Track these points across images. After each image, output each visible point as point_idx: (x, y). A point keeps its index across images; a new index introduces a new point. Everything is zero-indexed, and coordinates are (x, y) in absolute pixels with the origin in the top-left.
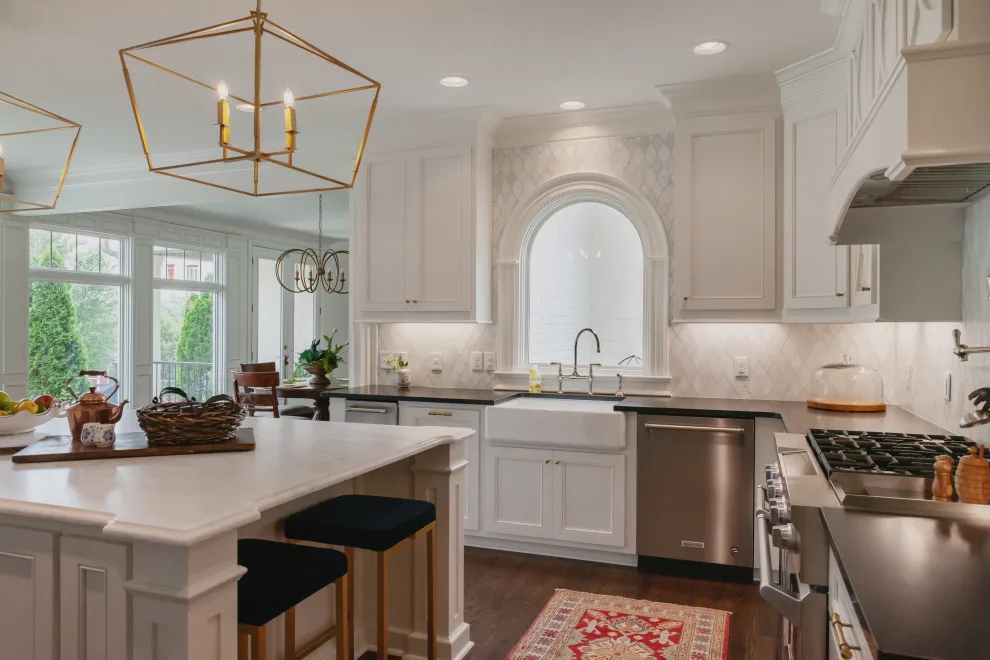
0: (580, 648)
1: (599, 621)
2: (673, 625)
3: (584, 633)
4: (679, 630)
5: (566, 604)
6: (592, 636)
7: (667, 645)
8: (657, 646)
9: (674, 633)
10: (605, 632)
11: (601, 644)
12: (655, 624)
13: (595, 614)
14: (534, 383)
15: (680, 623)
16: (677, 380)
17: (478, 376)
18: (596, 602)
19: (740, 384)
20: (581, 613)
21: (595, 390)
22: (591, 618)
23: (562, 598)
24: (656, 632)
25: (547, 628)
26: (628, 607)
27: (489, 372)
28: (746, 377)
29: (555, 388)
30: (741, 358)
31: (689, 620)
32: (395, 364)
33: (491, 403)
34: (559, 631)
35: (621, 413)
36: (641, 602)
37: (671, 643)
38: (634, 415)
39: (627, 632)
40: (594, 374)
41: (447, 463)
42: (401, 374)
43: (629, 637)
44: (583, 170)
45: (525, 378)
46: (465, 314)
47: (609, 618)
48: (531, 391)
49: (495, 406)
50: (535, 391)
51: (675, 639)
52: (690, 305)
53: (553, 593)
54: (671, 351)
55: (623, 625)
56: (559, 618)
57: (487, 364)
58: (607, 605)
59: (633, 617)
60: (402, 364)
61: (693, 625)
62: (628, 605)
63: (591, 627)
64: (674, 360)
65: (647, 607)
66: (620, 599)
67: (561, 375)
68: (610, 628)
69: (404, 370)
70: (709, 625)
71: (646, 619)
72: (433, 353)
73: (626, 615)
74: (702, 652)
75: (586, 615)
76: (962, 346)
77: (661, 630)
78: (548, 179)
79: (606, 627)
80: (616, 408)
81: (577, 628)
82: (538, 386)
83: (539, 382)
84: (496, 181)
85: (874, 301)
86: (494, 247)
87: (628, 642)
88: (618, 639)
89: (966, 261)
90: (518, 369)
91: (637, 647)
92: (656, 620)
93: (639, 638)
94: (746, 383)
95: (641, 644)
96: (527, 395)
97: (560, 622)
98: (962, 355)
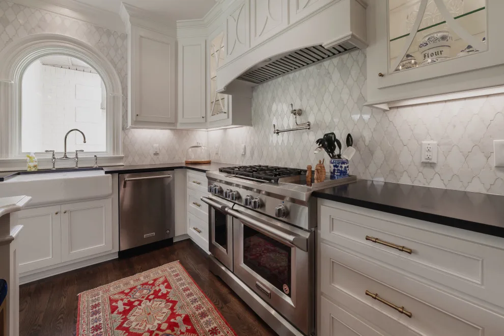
0: (125, 325)
1: (122, 300)
2: (161, 280)
3: (120, 313)
4: (166, 281)
5: (93, 301)
6: (126, 312)
7: (168, 293)
8: (164, 296)
9: (166, 284)
11: (134, 314)
12: (153, 284)
13: (117, 297)
14: (32, 164)
15: (164, 277)
18: (111, 289)
20: (108, 301)
21: (79, 166)
22: (116, 301)
23: (86, 298)
24: (157, 289)
25: (91, 326)
26: (132, 282)
28: (158, 154)
29: (50, 167)
30: (156, 145)
31: (166, 273)
34: (101, 322)
36: (137, 276)
37: (169, 290)
39: (143, 297)
43: (146, 299)
47: (127, 294)
48: (28, 170)
50: (33, 170)
51: (168, 287)
53: (77, 299)
55: (138, 294)
56: (95, 313)
58: (119, 287)
59: (139, 287)
61: (170, 274)
62: (132, 281)
63: (121, 307)
65: (142, 277)
66: (124, 280)
67: (54, 158)
70: (175, 271)
71: (146, 284)
73: (135, 288)
74: (185, 286)
75: (111, 301)
76: (278, 130)
77: (159, 285)
79: (129, 301)
80: (106, 173)
81: (112, 312)
82: (35, 166)
83: (36, 164)
85: (228, 117)
87: (148, 303)
88: (142, 304)
91: (155, 303)
92: (152, 282)
93: (152, 297)
94: (158, 156)
95: (156, 299)
96: (25, 173)
97: (98, 316)
98: (278, 133)
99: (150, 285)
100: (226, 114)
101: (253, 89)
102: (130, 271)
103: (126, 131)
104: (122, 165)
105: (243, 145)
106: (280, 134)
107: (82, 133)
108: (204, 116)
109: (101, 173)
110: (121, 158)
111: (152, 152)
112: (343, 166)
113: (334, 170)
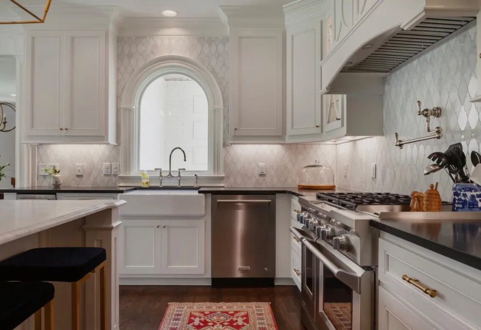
1: (200, 317)
2: (243, 314)
4: (247, 316)
5: (177, 311)
7: (243, 325)
9: (245, 318)
10: (205, 323)
12: (232, 315)
13: (197, 314)
14: (144, 181)
15: (246, 312)
16: (228, 177)
17: (107, 178)
18: (195, 307)
19: (261, 178)
20: (188, 315)
21: (182, 185)
22: (195, 317)
23: (174, 308)
24: (235, 319)
25: (170, 326)
26: (214, 308)
27: (115, 175)
28: (265, 175)
29: (158, 185)
30: (262, 164)
31: (250, 310)
32: (51, 171)
33: (122, 192)
34: (178, 327)
35: (202, 195)
36: (221, 304)
37: (245, 324)
38: (210, 195)
39: (218, 322)
40: (181, 175)
41: (110, 223)
42: (54, 177)
43: (220, 324)
44: (174, 54)
45: (139, 179)
46: (101, 138)
47: (205, 315)
48: (142, 186)
49: (124, 194)
50: (146, 186)
51: (247, 321)
52: (238, 133)
53: (167, 306)
54: (224, 161)
55: (215, 318)
56: (176, 319)
57: (114, 171)
58: (202, 308)
59: (219, 313)
60: (55, 172)
61: (254, 312)
62: (215, 306)
63: (197, 322)
64: (226, 166)
65: (225, 306)
66: (208, 304)
67: (161, 176)
68: (208, 320)
69: (57, 175)
70: (261, 310)
71: (227, 312)
72: (77, 164)
73: (215, 312)
74: (263, 326)
75: (191, 315)
76: (400, 141)
77: (237, 317)
78: (153, 57)
79: (205, 320)
80: (200, 192)
81: (189, 323)
82: (147, 183)
83: (148, 180)
84: (119, 57)
85: (343, 125)
86: (118, 97)
87: (221, 327)
88: (215, 326)
89: (386, 103)
90: (134, 173)
92: (232, 313)
93: (226, 324)
94: (264, 178)
95: (229, 327)
97: (177, 322)
98: (401, 145)
99: (231, 314)
100: (340, 121)
101: (384, 81)
102: (217, 299)
103: (228, 148)
104: (223, 186)
105: (374, 164)
106: (404, 146)
107: (183, 151)
108: (319, 124)
109: (195, 193)
110: (222, 179)
111: (257, 172)
112: (469, 194)
113: (455, 199)
